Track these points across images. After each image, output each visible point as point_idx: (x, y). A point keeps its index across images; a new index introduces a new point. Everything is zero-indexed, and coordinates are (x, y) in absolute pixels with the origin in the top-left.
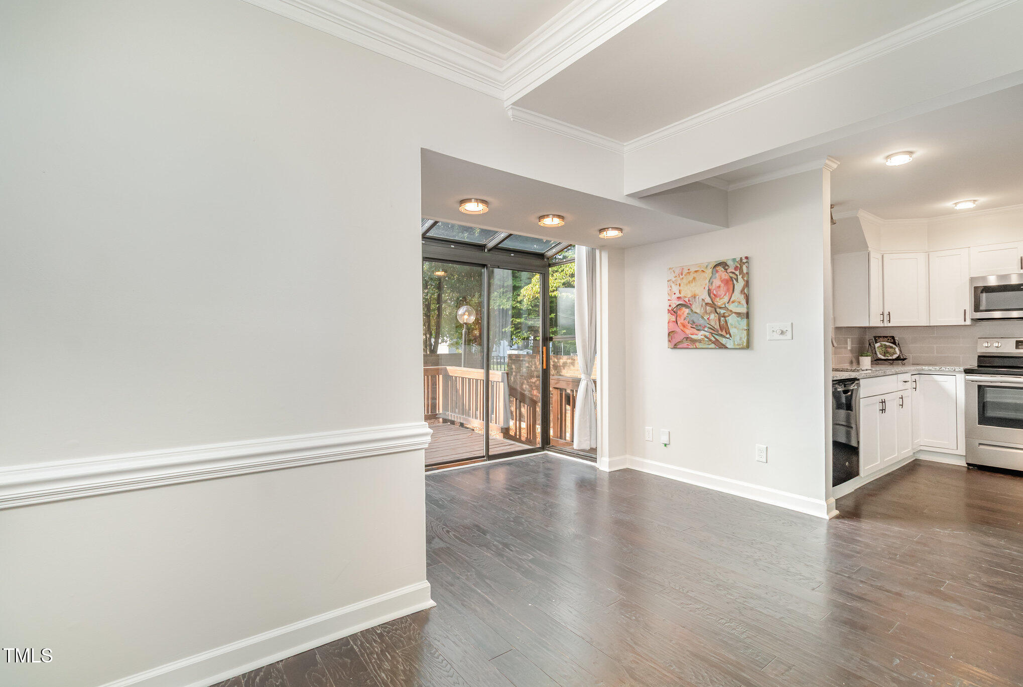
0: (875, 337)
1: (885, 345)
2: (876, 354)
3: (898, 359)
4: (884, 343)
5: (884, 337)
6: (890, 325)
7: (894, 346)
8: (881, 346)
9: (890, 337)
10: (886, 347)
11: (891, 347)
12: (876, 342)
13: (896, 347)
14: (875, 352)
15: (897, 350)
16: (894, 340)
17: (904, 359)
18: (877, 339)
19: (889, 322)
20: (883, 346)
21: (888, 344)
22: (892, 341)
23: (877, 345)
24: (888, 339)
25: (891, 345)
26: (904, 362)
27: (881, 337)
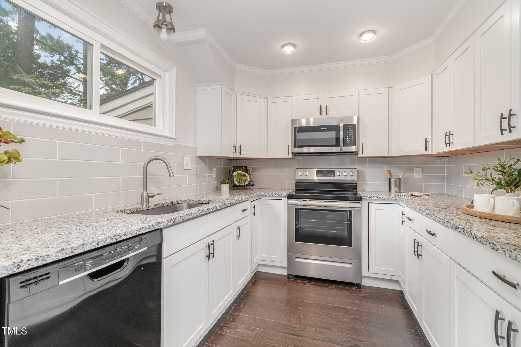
0: (234, 167)
1: (240, 174)
2: (233, 181)
3: (249, 185)
4: (240, 172)
5: (240, 167)
6: (241, 156)
7: (247, 174)
8: (238, 174)
9: (244, 167)
10: (242, 175)
11: (245, 175)
12: (234, 172)
13: (248, 175)
14: (233, 179)
15: (248, 177)
16: (247, 170)
17: (253, 185)
18: (235, 168)
19: (240, 154)
20: (239, 175)
21: (242, 173)
22: (245, 170)
23: (235, 174)
24: (243, 169)
25: (245, 173)
26: (252, 187)
27: (238, 167)
